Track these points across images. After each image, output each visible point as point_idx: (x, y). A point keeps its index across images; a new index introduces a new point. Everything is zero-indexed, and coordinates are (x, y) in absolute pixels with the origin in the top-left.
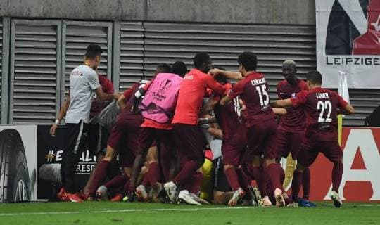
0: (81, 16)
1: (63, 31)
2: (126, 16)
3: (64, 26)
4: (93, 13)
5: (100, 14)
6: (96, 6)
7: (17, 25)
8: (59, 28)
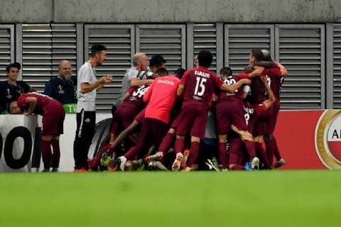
0: (293, 20)
1: (276, 33)
2: (338, 18)
3: (277, 29)
4: (305, 17)
5: (311, 18)
6: (308, 11)
7: (230, 29)
8: (272, 32)
